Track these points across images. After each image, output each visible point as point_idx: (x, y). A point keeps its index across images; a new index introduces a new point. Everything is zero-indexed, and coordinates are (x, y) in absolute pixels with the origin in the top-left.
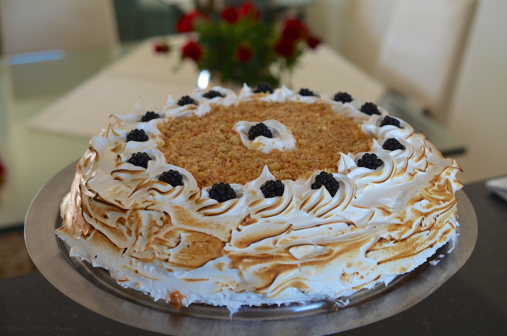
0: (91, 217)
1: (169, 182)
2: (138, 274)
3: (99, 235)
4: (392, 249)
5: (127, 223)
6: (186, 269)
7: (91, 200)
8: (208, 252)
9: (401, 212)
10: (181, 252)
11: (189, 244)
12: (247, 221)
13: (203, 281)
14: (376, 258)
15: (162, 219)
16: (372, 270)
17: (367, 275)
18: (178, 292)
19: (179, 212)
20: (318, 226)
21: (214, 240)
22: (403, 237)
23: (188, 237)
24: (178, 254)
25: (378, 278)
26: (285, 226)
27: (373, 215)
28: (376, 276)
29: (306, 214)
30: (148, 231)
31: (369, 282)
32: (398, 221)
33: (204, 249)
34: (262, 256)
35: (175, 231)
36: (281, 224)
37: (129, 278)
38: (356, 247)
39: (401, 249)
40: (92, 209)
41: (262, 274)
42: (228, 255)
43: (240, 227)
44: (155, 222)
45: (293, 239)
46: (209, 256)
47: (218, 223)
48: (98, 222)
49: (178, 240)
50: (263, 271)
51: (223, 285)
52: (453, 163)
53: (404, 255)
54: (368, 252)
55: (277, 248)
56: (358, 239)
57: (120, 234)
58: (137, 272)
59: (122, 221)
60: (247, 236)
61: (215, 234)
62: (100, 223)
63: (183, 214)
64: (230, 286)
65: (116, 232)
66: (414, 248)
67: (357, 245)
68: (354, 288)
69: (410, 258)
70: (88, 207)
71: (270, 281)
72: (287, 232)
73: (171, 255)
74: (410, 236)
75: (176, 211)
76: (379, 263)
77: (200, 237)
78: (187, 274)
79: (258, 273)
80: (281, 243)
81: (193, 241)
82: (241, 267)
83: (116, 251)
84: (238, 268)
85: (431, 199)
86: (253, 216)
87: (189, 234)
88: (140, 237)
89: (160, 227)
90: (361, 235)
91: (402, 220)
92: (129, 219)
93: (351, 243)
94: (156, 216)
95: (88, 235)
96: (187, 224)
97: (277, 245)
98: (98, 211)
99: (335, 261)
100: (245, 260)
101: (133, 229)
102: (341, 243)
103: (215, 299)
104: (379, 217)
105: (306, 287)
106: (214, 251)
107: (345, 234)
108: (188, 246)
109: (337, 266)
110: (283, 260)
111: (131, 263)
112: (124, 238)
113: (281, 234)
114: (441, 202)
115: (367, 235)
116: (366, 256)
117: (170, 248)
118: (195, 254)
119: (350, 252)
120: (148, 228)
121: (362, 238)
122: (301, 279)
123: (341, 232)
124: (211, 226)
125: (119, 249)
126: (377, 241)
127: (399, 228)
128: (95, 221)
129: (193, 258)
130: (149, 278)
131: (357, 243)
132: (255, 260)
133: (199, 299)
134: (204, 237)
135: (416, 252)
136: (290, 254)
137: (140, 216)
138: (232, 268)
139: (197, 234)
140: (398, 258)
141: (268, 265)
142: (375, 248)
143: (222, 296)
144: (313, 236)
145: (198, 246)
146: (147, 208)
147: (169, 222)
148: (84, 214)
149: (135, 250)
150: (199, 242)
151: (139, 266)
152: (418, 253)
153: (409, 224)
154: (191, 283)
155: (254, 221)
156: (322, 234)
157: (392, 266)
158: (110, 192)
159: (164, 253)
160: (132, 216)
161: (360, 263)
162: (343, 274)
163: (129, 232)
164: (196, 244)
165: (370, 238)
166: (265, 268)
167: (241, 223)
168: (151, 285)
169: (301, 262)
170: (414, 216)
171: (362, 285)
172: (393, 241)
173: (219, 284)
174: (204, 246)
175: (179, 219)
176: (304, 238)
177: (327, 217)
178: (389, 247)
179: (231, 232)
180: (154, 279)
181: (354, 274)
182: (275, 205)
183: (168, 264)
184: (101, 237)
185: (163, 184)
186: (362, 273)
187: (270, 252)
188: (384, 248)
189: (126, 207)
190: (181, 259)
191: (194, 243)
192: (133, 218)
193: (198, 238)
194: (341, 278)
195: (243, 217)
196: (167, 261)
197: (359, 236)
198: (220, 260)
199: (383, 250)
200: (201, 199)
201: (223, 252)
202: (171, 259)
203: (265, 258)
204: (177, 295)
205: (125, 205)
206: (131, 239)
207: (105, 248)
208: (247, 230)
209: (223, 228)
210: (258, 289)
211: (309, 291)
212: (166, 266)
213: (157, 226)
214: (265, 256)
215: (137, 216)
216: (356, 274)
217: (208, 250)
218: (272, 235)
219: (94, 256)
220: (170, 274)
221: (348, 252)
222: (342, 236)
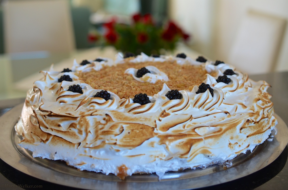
0: (47, 128)
1: (103, 98)
2: (92, 158)
3: (56, 138)
4: (253, 128)
5: (78, 126)
6: (129, 148)
7: (46, 117)
8: (143, 135)
9: (251, 106)
10: (125, 137)
11: (129, 132)
12: (164, 114)
13: (141, 156)
14: (245, 134)
15: (104, 119)
16: (244, 141)
17: (242, 144)
18: (124, 166)
19: (115, 114)
20: (208, 115)
21: (146, 127)
22: (257, 120)
23: (127, 127)
24: (122, 139)
25: (249, 146)
26: (188, 116)
27: (237, 108)
28: (247, 145)
29: (198, 109)
30: (95, 129)
31: (245, 149)
32: (252, 111)
33: (140, 133)
34: (179, 135)
35: (117, 124)
36: (185, 116)
37: (85, 162)
38: (234, 126)
39: (257, 128)
40: (47, 123)
41: (182, 146)
42: (157, 136)
43: (161, 118)
44: (99, 122)
45: (194, 124)
46: (144, 137)
47: (145, 117)
48: (54, 130)
49: (121, 129)
50: (182, 144)
51: (155, 157)
52: (264, 83)
53: (259, 132)
54: (241, 129)
55: (186, 130)
56: (234, 121)
57: (73, 135)
58: (91, 156)
59: (74, 125)
60: (166, 124)
61: (146, 123)
62: (55, 131)
63: (119, 115)
64: (160, 157)
65: (70, 134)
66: (263, 128)
67: (234, 125)
68: (236, 153)
69: (261, 134)
70: (44, 122)
71: (188, 150)
72: (190, 119)
73: (118, 140)
74: (260, 120)
75: (114, 114)
76: (247, 137)
77: (136, 126)
78: (130, 152)
79: (179, 146)
80: (187, 127)
81: (131, 129)
82: (167, 143)
83: (72, 147)
84: (165, 144)
85: (263, 101)
86: (167, 112)
87: (128, 125)
88: (89, 134)
89: (104, 125)
90: (235, 119)
91: (254, 111)
92: (79, 123)
93: (231, 124)
94: (100, 119)
95: (47, 140)
96: (124, 120)
97: (186, 128)
98: (52, 123)
99: (224, 135)
100: (169, 138)
101: (83, 129)
102: (225, 124)
103: (150, 168)
104: (240, 109)
105: (210, 153)
106: (148, 134)
107: (224, 120)
108: (129, 133)
109: (225, 139)
110: (193, 136)
111: (85, 152)
112: (76, 137)
113: (187, 121)
114: (268, 103)
115: (238, 119)
116: (240, 132)
117: (116, 135)
118: (135, 137)
119: (231, 129)
120: (94, 127)
121: (236, 120)
122: (206, 148)
123: (222, 119)
124: (141, 119)
125: (74, 145)
126: (245, 122)
127: (254, 115)
128: (51, 130)
129: (134, 140)
130: (101, 159)
131: (234, 124)
132: (176, 137)
133: (139, 169)
134: (139, 126)
135: (263, 131)
136: (196, 132)
137: (87, 120)
138: (161, 144)
139: (133, 124)
140: (257, 134)
141: (185, 140)
142: (245, 126)
143: (155, 165)
144: (205, 122)
145: (136, 132)
146: (92, 114)
147: (111, 120)
148: (41, 127)
149: (87, 142)
150: (136, 129)
151: (92, 152)
152: (265, 131)
153: (258, 113)
154: (133, 158)
155: (168, 115)
156: (211, 121)
157: (254, 139)
158: (59, 110)
159: (112, 139)
160: (82, 121)
161: (237, 137)
162: (230, 144)
163: (80, 132)
164: (134, 131)
165: (240, 121)
166: (183, 142)
167: (161, 116)
168: (103, 164)
169: (204, 137)
170: (259, 109)
171: (241, 151)
172: (253, 123)
173: (153, 157)
174: (140, 131)
175: (117, 118)
176: (200, 123)
177: (211, 110)
178: (251, 126)
179: (155, 122)
180: (105, 159)
181: (235, 144)
182: (180, 103)
183: (116, 146)
184: (58, 139)
185: (99, 99)
186: (240, 143)
187: (183, 132)
188: (250, 127)
189: (76, 116)
190: (125, 142)
191: (132, 130)
192: (82, 122)
193: (135, 127)
194: (229, 146)
195: (161, 112)
196: (115, 144)
197: (233, 120)
198: (151, 140)
199: (249, 128)
200: (130, 104)
201: (154, 134)
202: (118, 143)
203: (181, 136)
204: (124, 167)
205: (74, 115)
206: (82, 137)
207: (63, 146)
208: (165, 121)
209: (150, 120)
210: (182, 155)
211: (212, 155)
212: (115, 148)
213: (102, 124)
214: (181, 135)
215: (85, 120)
216: (236, 144)
217: (143, 133)
218: (180, 122)
219: (54, 153)
220: (117, 154)
221: (230, 129)
222: (223, 121)
